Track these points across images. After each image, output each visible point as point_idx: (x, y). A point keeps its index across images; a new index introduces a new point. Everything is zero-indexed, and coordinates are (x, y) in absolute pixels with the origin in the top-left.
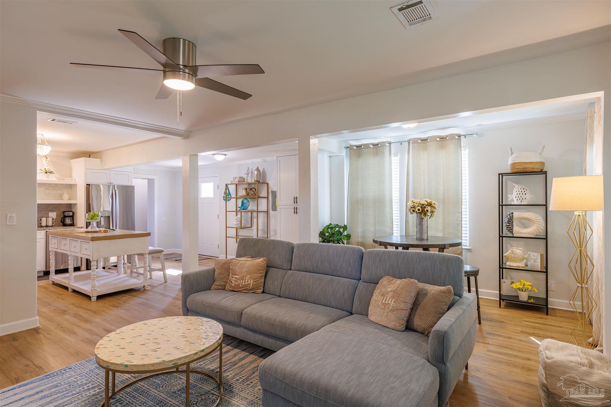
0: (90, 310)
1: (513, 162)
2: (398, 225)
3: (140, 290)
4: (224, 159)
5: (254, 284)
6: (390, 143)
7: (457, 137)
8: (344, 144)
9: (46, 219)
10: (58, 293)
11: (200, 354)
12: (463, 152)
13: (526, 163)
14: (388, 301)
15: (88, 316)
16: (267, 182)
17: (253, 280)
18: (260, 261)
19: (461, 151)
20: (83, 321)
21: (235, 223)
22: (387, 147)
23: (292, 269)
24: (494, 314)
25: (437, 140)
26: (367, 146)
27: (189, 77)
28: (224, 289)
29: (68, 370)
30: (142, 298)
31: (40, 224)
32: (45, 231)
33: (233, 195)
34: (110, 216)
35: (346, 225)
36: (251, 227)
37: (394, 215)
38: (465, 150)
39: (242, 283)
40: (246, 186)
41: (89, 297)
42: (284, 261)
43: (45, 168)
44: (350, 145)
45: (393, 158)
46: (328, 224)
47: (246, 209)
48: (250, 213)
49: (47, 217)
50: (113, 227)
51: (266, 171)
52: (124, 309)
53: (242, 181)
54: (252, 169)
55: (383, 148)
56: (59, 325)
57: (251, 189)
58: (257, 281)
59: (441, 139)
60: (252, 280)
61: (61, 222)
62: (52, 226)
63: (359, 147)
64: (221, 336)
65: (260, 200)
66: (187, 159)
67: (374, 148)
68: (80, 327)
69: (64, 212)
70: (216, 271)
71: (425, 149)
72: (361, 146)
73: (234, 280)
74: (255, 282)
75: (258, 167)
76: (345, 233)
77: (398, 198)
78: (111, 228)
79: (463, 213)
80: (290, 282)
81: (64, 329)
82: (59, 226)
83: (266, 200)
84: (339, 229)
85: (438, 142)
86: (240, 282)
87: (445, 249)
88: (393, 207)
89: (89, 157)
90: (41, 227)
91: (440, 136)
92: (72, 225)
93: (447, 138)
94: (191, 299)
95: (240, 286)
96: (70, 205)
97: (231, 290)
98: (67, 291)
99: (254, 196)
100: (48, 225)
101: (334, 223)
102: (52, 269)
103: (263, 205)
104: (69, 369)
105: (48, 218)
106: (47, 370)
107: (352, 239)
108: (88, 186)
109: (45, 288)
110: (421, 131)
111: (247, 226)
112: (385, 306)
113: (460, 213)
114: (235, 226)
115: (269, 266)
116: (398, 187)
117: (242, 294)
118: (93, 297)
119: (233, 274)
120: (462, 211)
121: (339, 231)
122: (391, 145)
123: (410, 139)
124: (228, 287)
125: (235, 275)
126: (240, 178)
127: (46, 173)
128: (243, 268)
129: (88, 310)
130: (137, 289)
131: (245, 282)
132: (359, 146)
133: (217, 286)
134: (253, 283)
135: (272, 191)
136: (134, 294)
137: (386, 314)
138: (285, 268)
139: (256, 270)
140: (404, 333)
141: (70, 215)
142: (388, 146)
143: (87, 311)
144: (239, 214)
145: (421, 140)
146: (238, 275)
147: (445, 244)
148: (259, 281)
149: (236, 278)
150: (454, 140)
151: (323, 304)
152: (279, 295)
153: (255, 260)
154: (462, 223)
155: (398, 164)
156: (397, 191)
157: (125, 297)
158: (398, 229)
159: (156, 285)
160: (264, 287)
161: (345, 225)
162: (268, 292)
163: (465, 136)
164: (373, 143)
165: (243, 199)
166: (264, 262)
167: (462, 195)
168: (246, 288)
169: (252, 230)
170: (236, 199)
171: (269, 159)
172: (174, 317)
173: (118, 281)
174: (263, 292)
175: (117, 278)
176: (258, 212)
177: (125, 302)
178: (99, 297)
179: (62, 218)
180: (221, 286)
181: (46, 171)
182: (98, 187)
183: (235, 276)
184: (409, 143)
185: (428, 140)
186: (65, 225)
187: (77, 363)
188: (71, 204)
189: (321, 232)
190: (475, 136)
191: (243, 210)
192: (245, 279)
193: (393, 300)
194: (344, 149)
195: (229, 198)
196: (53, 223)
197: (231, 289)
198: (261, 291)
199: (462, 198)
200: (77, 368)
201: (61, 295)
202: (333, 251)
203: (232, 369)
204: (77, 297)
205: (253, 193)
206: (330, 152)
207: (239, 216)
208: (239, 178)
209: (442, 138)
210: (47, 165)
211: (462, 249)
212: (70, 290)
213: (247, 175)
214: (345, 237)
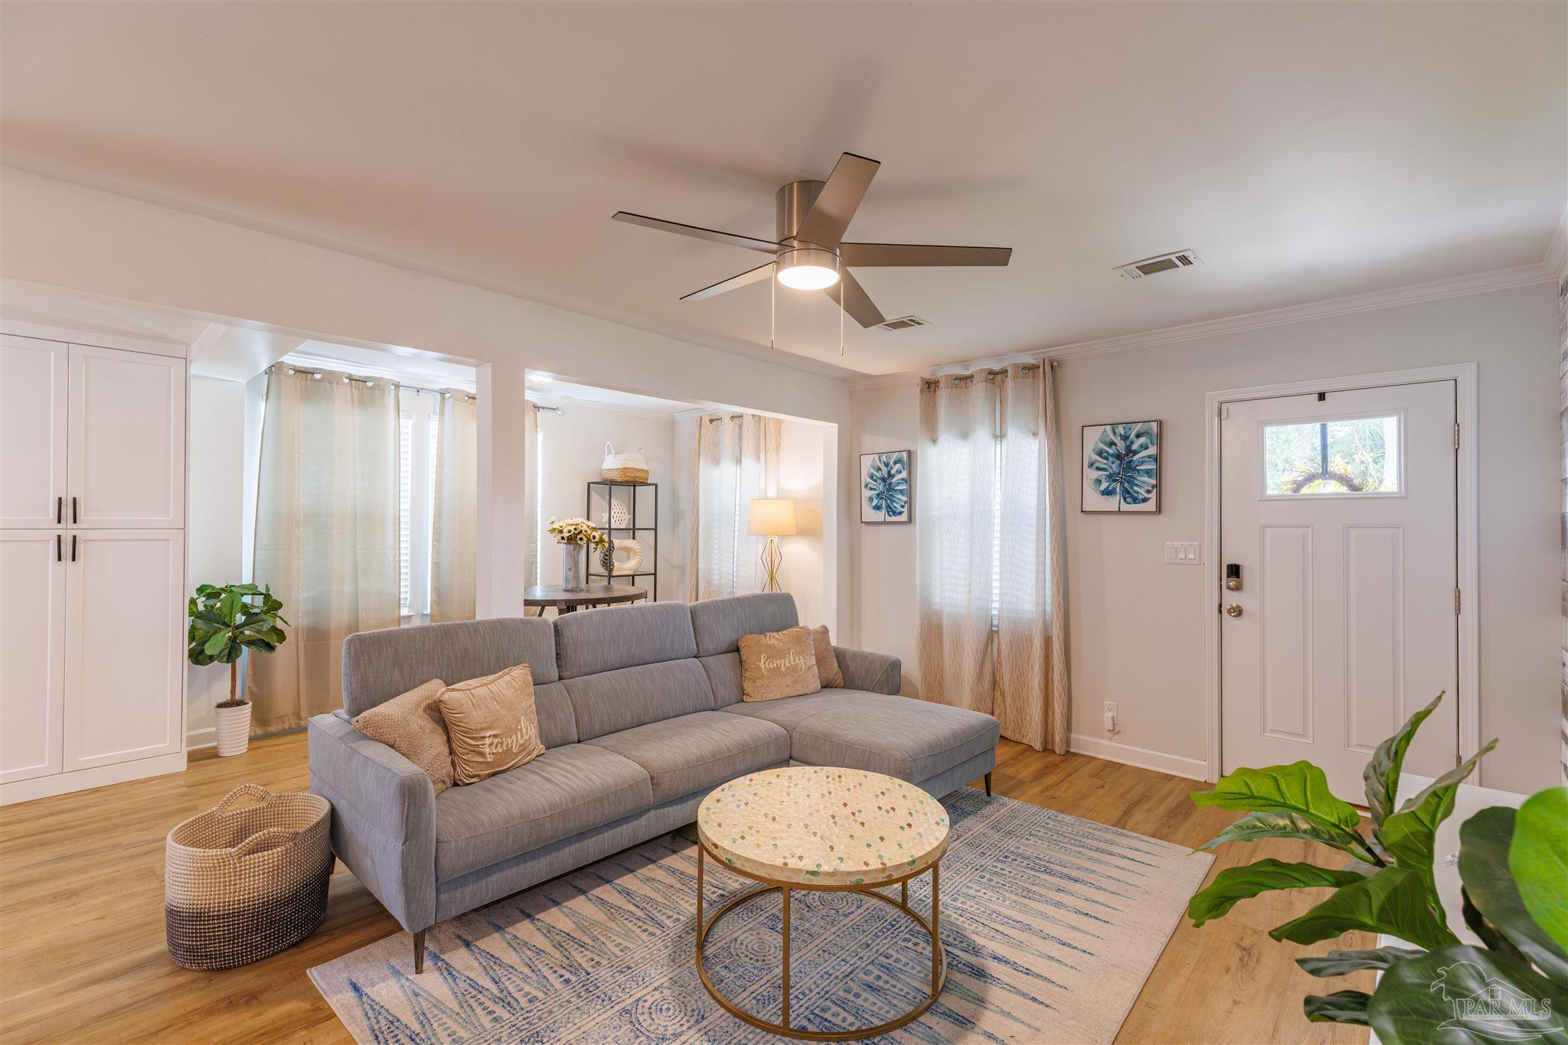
1: (623, 467)
2: (407, 574)
6: (397, 386)
7: (533, 408)
13: (637, 470)
14: (795, 661)
17: (533, 725)
19: (536, 433)
22: (391, 392)
23: (566, 676)
26: (335, 377)
37: (402, 552)
55: (384, 393)
60: (531, 725)
63: (302, 372)
67: (352, 387)
72: (313, 373)
73: (495, 744)
77: (409, 514)
86: (510, 742)
122: (399, 390)
123: (447, 389)
142: (394, 392)
149: (495, 736)
152: (579, 739)
164: (351, 375)
166: (528, 674)
190: (559, 412)
192: (519, 728)
193: (801, 656)
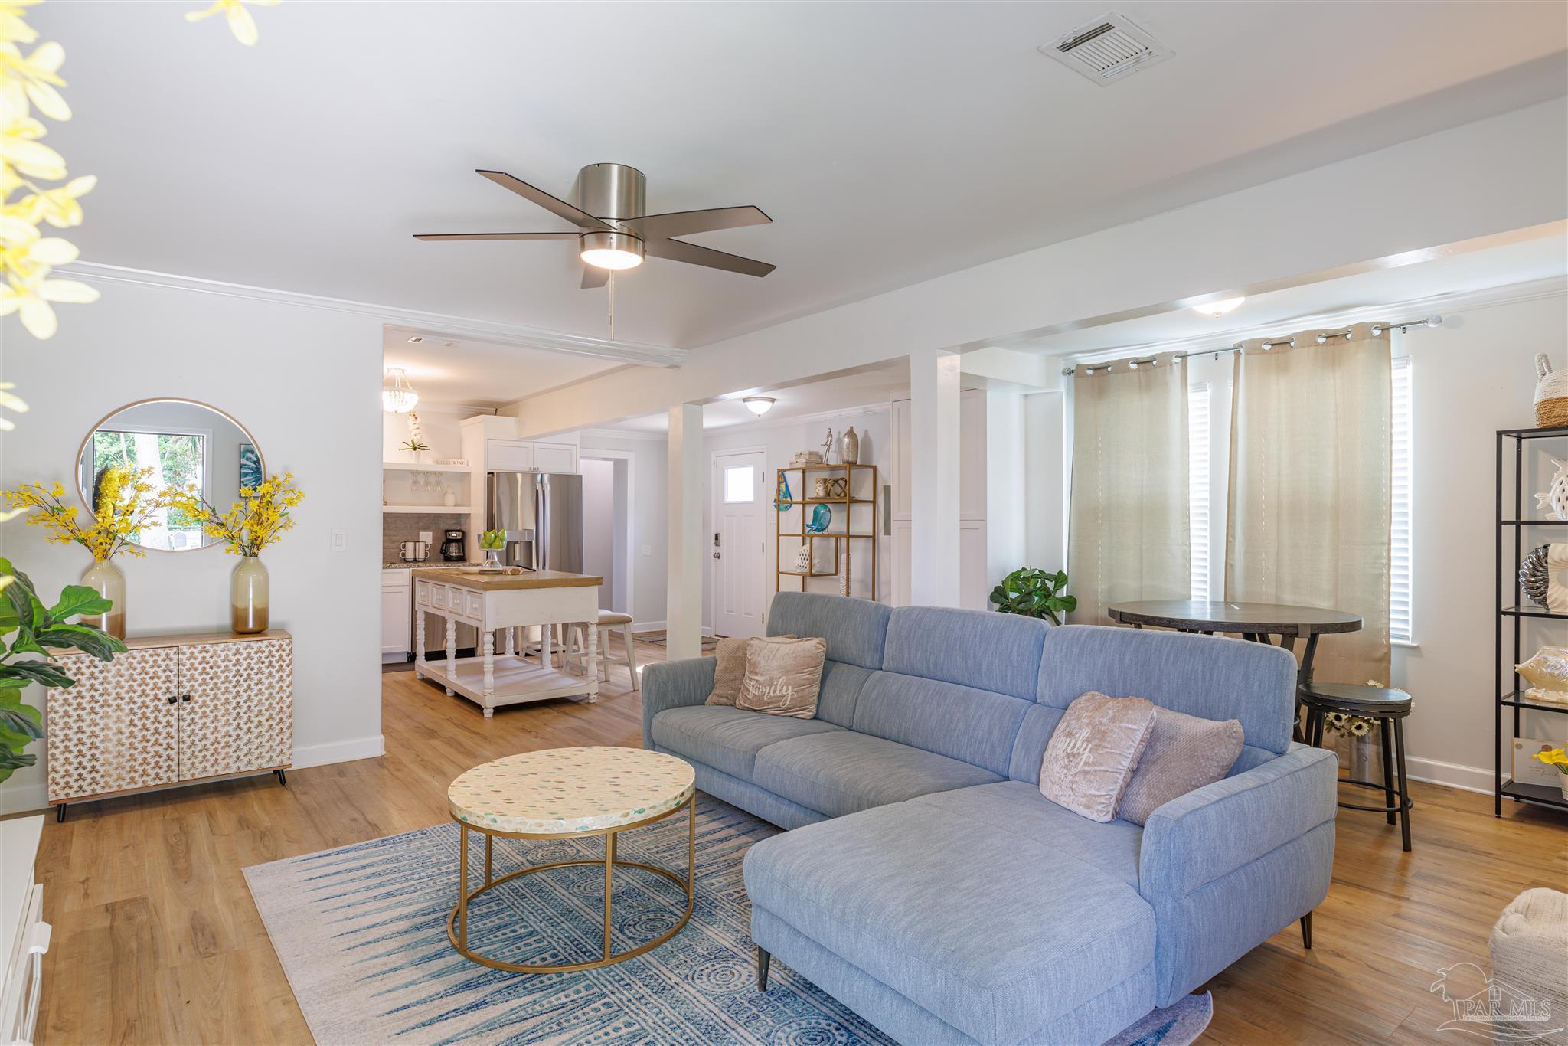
0: (478, 734)
1: (1546, 398)
2: (1205, 575)
3: (581, 703)
4: (770, 410)
5: (795, 696)
6: (1184, 356)
7: (1377, 332)
8: (1063, 362)
9: (413, 546)
10: (428, 698)
11: (632, 818)
12: (1396, 374)
14: (1078, 749)
15: (471, 744)
16: (874, 464)
17: (793, 688)
18: (811, 646)
19: (1391, 369)
20: (462, 753)
21: (799, 562)
22: (1175, 366)
23: (883, 668)
24: (1469, 831)
25: (1316, 342)
26: (1121, 366)
27: (629, 242)
28: (731, 705)
29: (420, 836)
30: (580, 719)
31: (404, 555)
32: (411, 569)
33: (797, 496)
34: (531, 542)
35: (1065, 572)
36: (836, 574)
37: (1193, 548)
38: (1404, 368)
39: (767, 692)
40: (826, 474)
41: (479, 708)
42: (866, 647)
43: (413, 438)
44: (1078, 366)
45: (1193, 397)
46: (1017, 568)
47: (823, 530)
48: (833, 540)
49: (415, 542)
50: (538, 565)
51: (872, 436)
52: (542, 738)
53: (814, 463)
54: (839, 433)
55: (1165, 369)
56: (418, 756)
57: (836, 481)
58: (803, 689)
59: (1331, 340)
60: (790, 688)
61: (441, 552)
62: (424, 561)
63: (1099, 369)
64: (688, 790)
65: (855, 508)
66: (678, 411)
67: (1140, 371)
68: (453, 762)
69: (447, 531)
70: (718, 663)
71: (1283, 368)
72: (1106, 368)
73: (755, 687)
74: (797, 692)
75: (852, 428)
76: (1063, 592)
77: (1207, 504)
78: (534, 567)
79: (1393, 545)
80: (874, 696)
81: (424, 764)
82: (437, 561)
83: (869, 508)
84: (1043, 582)
85: (1321, 347)
86: (764, 690)
87: (1296, 638)
88: (1192, 526)
89: (496, 414)
90: (406, 561)
91: (1325, 331)
92: (462, 559)
93: (1348, 336)
94: (660, 719)
95: (765, 699)
96: (458, 517)
97: (746, 707)
98: (442, 694)
99: (841, 498)
100: (417, 557)
101: (1036, 565)
102: (421, 651)
103: (863, 520)
104: (422, 834)
105: (417, 544)
106: (385, 832)
107: (1082, 608)
108: (491, 475)
109: (406, 685)
110: (1273, 320)
111: (827, 571)
112: (1070, 761)
113: (1383, 544)
114: (799, 571)
115: (831, 660)
116: (1207, 472)
117: (766, 716)
118: (487, 708)
119: (751, 672)
120: (1390, 540)
121: (1045, 588)
122: (1186, 362)
123: (1241, 342)
124: (740, 702)
125: (756, 673)
126: (811, 454)
127: (415, 449)
128: (772, 659)
129: (474, 732)
130: (575, 700)
131: (775, 691)
132: (1146, 360)
133: (718, 696)
134: (792, 695)
135: (885, 487)
136: (567, 709)
137: (1070, 778)
138: (868, 664)
139: (800, 666)
140: (1110, 827)
141: (458, 538)
142: (1180, 365)
143: (473, 735)
144: (808, 540)
145: (1272, 345)
146: (761, 675)
147: (1298, 625)
148: (807, 691)
149: (757, 681)
150: (1367, 341)
151: (944, 753)
152: (850, 727)
153: (800, 643)
154: (1391, 573)
155: (1208, 412)
156: (1205, 484)
157: (549, 715)
158: (1204, 586)
159: (615, 695)
160: (818, 706)
161: (1061, 573)
162: (826, 717)
163: (1404, 327)
164: (1137, 358)
165: (816, 505)
166: (818, 648)
167: (1393, 493)
168: (776, 705)
169: (839, 580)
170: (803, 504)
171: (876, 407)
172: (607, 748)
173: (539, 679)
174: (815, 718)
175: (538, 675)
176: (849, 536)
177: (545, 724)
178: (499, 710)
179: (443, 544)
180: (727, 698)
181: (414, 445)
182: (511, 477)
183: (758, 678)
184: (1237, 354)
185: (1292, 344)
186: (448, 559)
187: (437, 826)
188: (460, 515)
189: (997, 589)
190: (1431, 325)
191: (816, 533)
192: (775, 683)
193: (1090, 746)
194: (1062, 376)
195: (787, 502)
196: (426, 554)
197: (746, 705)
198: (811, 713)
199: (1391, 504)
200: (436, 834)
201: (431, 701)
202: (973, 628)
203: (724, 872)
204: (461, 707)
205: (839, 490)
206: (1026, 387)
207: (807, 547)
208: (808, 456)
209: (1334, 337)
210: (415, 432)
211: (1389, 646)
212: (449, 693)
213: (826, 447)
214: (1059, 603)
